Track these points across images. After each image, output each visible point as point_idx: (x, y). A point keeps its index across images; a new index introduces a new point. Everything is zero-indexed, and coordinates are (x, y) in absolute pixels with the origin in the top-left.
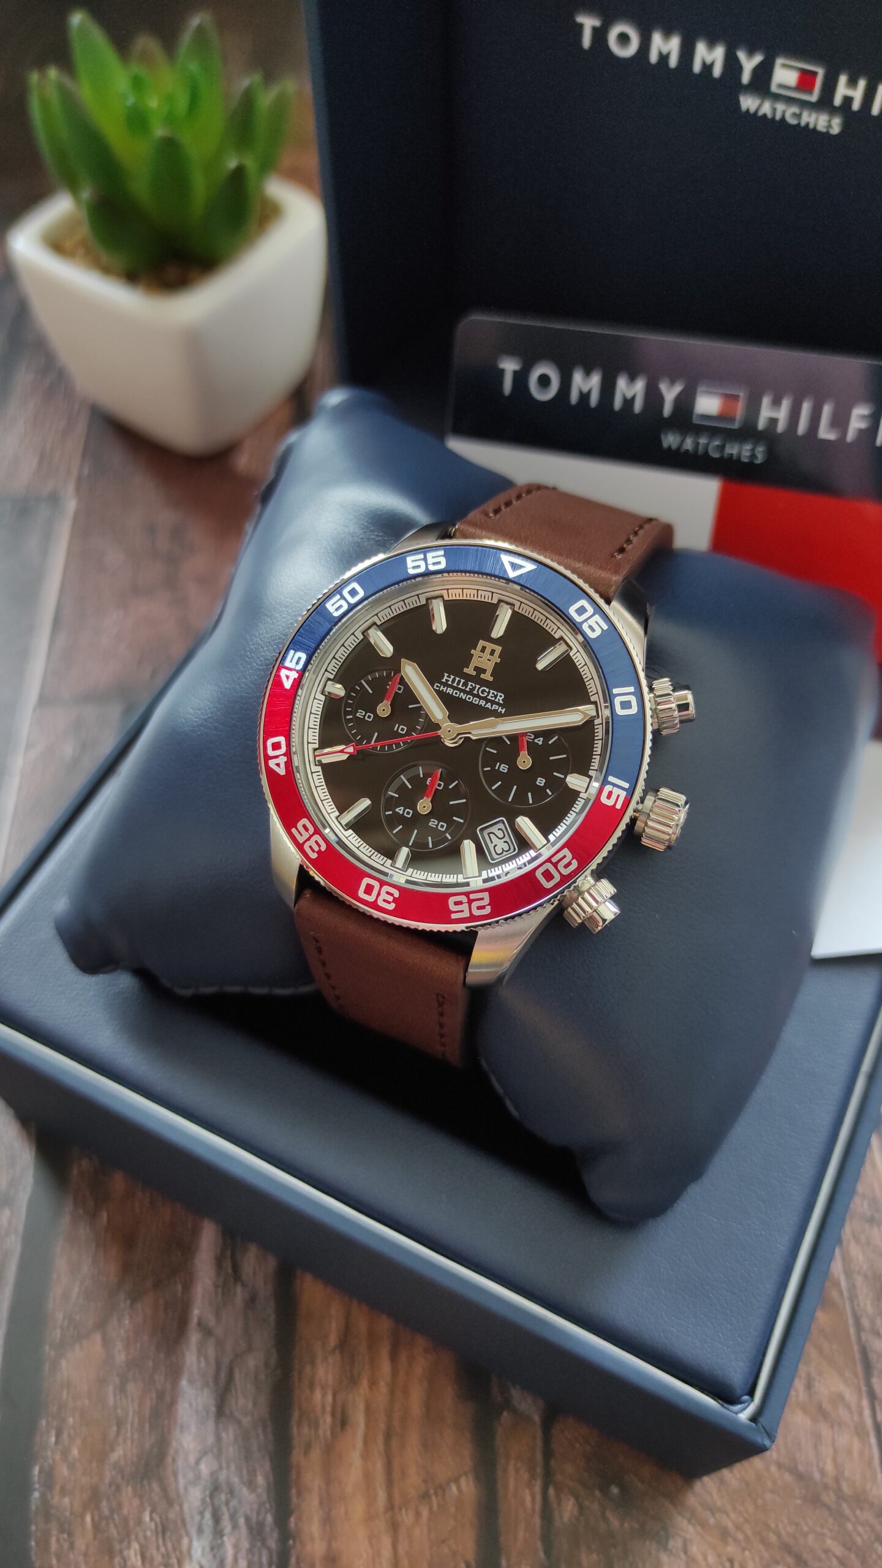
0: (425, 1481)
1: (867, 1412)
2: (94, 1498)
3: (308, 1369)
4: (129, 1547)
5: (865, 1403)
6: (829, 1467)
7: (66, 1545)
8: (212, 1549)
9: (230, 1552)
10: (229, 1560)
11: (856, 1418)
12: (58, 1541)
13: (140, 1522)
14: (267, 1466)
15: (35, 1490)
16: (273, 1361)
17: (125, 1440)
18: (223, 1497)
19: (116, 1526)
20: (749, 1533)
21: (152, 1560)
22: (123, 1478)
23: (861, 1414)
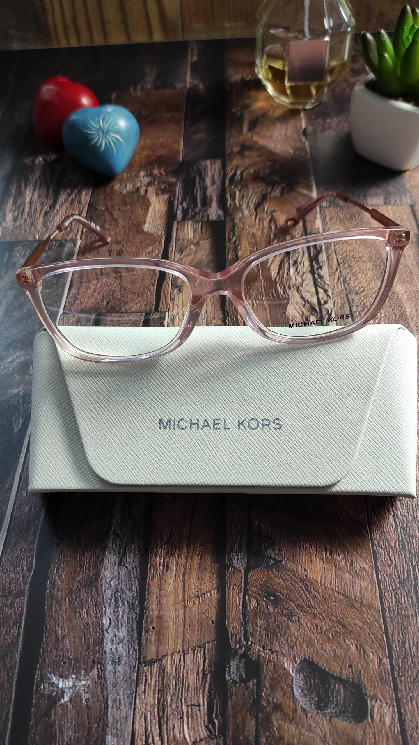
0: (198, 592)
1: (375, 575)
2: (71, 592)
3: (155, 550)
4: (82, 610)
5: (374, 572)
6: (358, 594)
7: (58, 609)
8: (114, 613)
9: (121, 613)
10: (120, 616)
11: (370, 577)
12: (55, 607)
13: (87, 601)
14: (137, 583)
15: (47, 589)
16: (141, 547)
17: (83, 574)
18: (119, 594)
19: (77, 603)
20: (325, 617)
21: (91, 615)
22: (81, 586)
23: (372, 576)
